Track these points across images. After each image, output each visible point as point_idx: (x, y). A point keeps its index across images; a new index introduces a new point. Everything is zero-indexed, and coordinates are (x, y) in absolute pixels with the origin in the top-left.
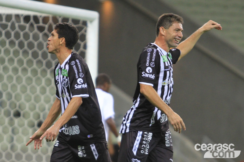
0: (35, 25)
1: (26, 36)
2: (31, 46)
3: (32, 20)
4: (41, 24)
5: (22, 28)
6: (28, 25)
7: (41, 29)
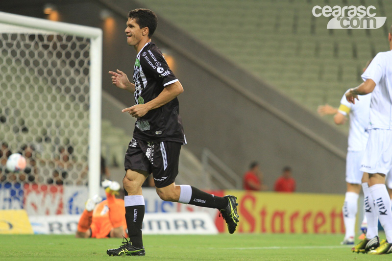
0: (40, 44)
1: (32, 54)
2: (36, 63)
3: (37, 39)
4: (46, 42)
5: (27, 46)
6: (33, 44)
7: (46, 47)
